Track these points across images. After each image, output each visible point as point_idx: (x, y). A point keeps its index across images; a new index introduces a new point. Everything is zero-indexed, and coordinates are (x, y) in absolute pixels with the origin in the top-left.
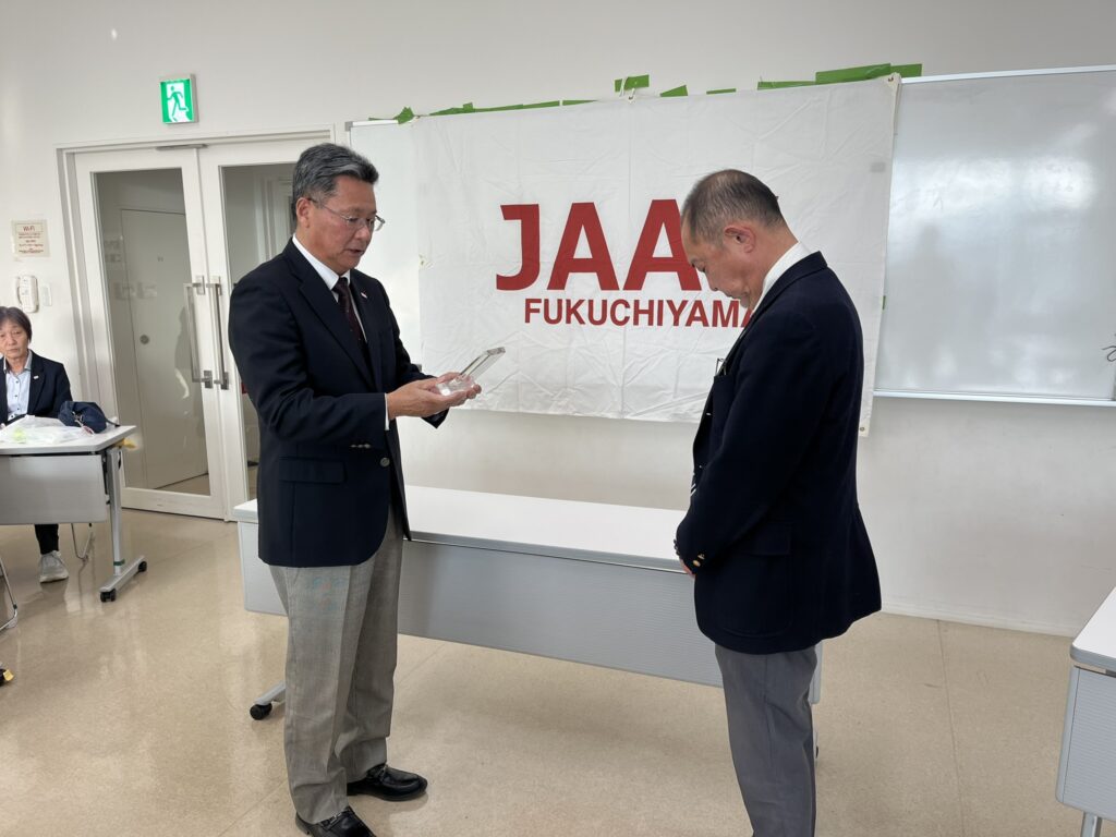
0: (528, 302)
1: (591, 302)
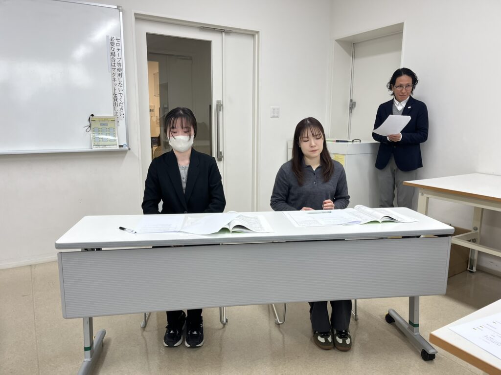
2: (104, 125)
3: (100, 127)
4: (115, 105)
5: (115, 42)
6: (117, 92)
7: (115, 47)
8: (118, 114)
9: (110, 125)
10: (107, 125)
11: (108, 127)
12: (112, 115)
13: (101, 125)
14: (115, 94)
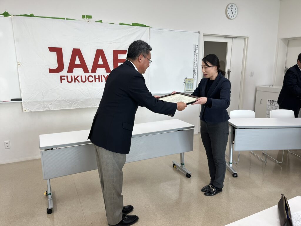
0: (61, 77)
1: (81, 76)
4: (194, 73)
5: (196, 46)
6: (195, 68)
7: (196, 49)
8: (194, 77)
9: (192, 82)
10: (190, 82)
12: (192, 77)
13: (188, 82)
14: (194, 69)
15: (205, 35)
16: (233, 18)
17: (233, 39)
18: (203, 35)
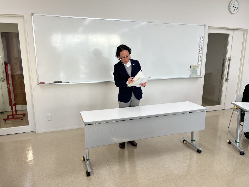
2: (194, 68)
3: (193, 69)
4: (198, 61)
5: (202, 38)
6: (200, 56)
7: (201, 40)
8: (199, 64)
9: (196, 68)
11: (195, 69)
15: (209, 28)
16: (234, 12)
17: (234, 31)
18: (208, 28)
